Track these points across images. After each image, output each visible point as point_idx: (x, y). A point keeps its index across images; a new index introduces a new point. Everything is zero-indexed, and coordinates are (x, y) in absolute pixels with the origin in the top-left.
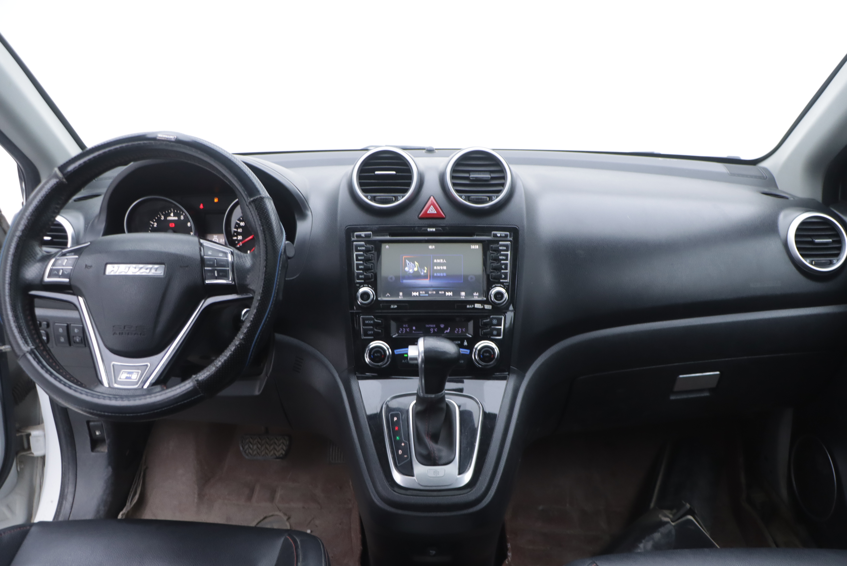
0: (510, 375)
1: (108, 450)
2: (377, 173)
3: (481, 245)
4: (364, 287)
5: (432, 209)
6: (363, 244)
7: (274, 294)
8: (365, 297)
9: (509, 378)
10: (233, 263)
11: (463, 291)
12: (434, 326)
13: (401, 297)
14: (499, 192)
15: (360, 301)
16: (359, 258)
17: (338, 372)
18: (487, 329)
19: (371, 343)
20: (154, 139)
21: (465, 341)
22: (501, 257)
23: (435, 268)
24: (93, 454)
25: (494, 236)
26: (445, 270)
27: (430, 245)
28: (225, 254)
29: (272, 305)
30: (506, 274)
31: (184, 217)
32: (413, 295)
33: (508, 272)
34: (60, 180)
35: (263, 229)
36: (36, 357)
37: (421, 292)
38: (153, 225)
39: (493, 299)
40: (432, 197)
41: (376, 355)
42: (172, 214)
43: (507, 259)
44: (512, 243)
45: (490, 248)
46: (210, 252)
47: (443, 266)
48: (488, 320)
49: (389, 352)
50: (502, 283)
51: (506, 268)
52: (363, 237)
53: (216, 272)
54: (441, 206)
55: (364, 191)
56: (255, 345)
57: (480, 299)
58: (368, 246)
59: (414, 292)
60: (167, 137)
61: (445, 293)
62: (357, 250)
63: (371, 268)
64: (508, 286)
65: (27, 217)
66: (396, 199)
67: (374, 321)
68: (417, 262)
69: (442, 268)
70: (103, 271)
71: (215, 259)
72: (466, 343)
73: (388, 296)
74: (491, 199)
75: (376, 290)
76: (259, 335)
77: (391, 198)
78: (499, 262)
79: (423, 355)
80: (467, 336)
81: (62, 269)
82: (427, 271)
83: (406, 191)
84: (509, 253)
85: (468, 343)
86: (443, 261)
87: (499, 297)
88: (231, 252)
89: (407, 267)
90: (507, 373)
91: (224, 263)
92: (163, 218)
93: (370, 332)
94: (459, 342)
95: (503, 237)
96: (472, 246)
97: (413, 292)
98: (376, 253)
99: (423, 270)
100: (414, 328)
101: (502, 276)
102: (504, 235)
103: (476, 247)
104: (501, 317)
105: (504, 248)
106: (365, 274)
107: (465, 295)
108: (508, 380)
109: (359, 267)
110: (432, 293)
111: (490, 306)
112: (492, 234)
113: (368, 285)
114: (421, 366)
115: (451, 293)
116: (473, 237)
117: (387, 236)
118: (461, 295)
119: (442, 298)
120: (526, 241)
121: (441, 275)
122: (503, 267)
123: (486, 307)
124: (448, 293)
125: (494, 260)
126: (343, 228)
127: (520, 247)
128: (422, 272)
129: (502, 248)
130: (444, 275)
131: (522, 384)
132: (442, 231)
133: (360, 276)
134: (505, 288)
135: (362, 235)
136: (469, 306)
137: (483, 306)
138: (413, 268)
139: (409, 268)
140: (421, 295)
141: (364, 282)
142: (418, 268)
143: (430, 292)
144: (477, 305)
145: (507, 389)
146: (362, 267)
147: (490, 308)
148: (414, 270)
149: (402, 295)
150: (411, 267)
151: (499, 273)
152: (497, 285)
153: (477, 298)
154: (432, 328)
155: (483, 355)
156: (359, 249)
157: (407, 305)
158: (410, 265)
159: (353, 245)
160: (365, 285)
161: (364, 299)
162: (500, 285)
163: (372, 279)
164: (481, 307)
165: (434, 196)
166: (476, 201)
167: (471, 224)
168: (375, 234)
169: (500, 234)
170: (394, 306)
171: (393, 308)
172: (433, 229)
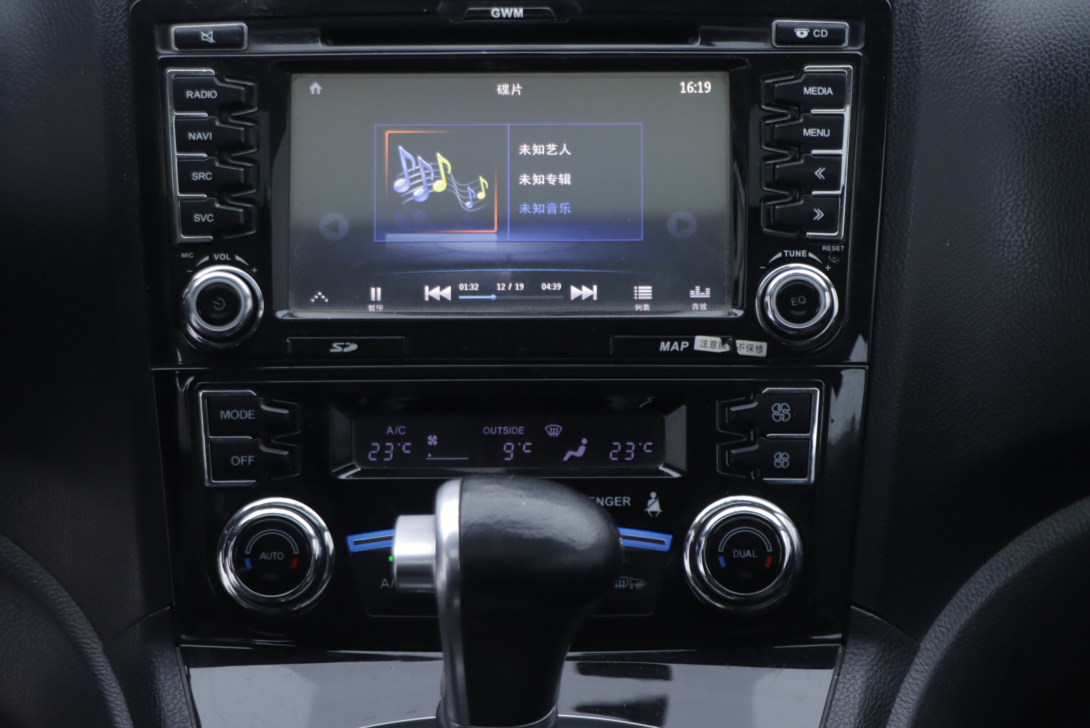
3: (722, 78)
4: (211, 262)
6: (207, 75)
8: (219, 305)
9: (847, 657)
11: (644, 282)
12: (520, 431)
15: (195, 324)
16: (191, 136)
17: (101, 636)
18: (749, 444)
19: (244, 508)
22: (809, 132)
25: (778, 42)
26: (566, 187)
27: (501, 83)
30: (830, 206)
32: (427, 299)
33: (842, 197)
37: (462, 287)
39: (772, 313)
41: (264, 556)
44: (861, 69)
45: (763, 89)
47: (557, 173)
48: (754, 405)
49: (322, 543)
50: (814, 245)
51: (832, 181)
52: (206, 45)
57: (717, 314)
58: (230, 83)
59: (430, 290)
61: (566, 291)
62: (182, 104)
63: (242, 180)
64: (842, 255)
67: (259, 413)
68: (445, 156)
69: (551, 179)
72: (654, 506)
73: (320, 302)
75: (263, 279)
78: (800, 154)
79: (455, 553)
80: (662, 473)
82: (489, 193)
84: (846, 112)
85: (661, 506)
86: (559, 149)
87: (799, 308)
89: (403, 177)
90: (839, 636)
93: (241, 460)
94: (627, 501)
95: (820, 41)
96: (683, 84)
97: (427, 288)
98: (264, 117)
100: (432, 440)
101: (816, 214)
102: (824, 34)
103: (704, 89)
104: (811, 395)
105: (824, 90)
106: (218, 205)
107: (652, 296)
108: (841, 667)
109: (191, 176)
110: (511, 288)
111: (759, 346)
112: (774, 28)
113: (229, 257)
114: (449, 603)
115: (591, 288)
116: (691, 43)
117: (315, 42)
118: (636, 298)
119: (553, 309)
120: (922, 59)
121: (549, 209)
122: (819, 173)
123: (743, 348)
124: (580, 289)
125: (780, 143)
126: (119, 4)
127: (895, 85)
128: (468, 200)
129: (816, 91)
130: (561, 212)
131: (903, 686)
132: (552, 18)
133: (197, 216)
134: (828, 268)
135: (205, 37)
136: (668, 343)
137: (730, 345)
138: (429, 181)
139: (412, 180)
140: (461, 297)
141: (213, 241)
142: (448, 181)
143: (501, 287)
144: (704, 343)
145: (834, 702)
146: (203, 177)
147: (761, 352)
148: (430, 191)
149: (379, 298)
150: (419, 177)
151: (799, 200)
152: (792, 254)
153: (705, 308)
154: (510, 438)
155: (727, 554)
156: (192, 97)
157: (402, 340)
158: (414, 170)
159: (163, 78)
160: (218, 255)
161: (215, 316)
162: (803, 253)
163: (251, 229)
164: (722, 348)
168: (260, 33)
169: (809, 30)
170: (343, 347)
171: (342, 352)
172: (516, 10)
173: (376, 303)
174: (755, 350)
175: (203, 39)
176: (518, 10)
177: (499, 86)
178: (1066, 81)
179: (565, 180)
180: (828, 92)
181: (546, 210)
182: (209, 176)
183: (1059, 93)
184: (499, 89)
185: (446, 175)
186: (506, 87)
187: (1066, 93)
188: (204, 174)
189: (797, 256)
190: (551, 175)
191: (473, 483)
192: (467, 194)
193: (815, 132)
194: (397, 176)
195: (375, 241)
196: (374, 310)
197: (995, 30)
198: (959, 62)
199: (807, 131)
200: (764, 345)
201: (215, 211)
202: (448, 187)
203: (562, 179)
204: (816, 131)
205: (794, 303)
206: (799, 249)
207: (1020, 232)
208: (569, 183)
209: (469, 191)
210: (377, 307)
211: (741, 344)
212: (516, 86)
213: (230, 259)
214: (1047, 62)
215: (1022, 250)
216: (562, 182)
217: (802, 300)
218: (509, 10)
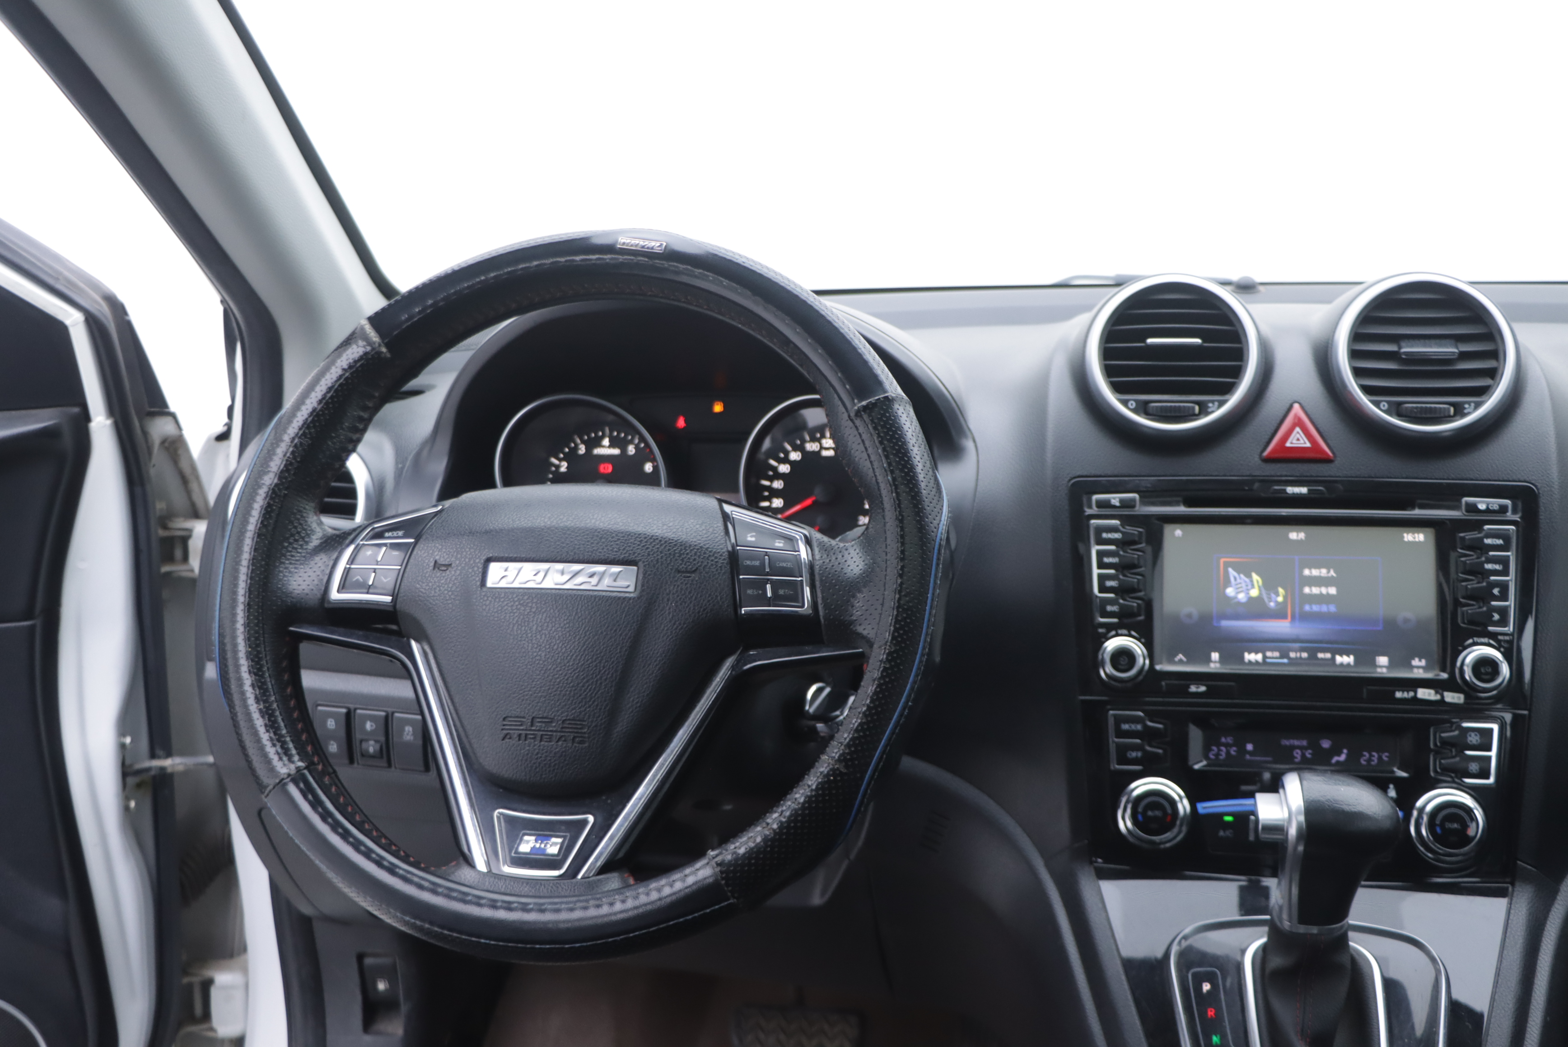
0: (1517, 884)
1: (406, 1031)
2: (1150, 341)
3: (1430, 532)
4: (1117, 635)
5: (1298, 436)
6: (1115, 524)
7: (924, 648)
8: (1124, 661)
9: (1515, 894)
10: (811, 567)
11: (1383, 655)
12: (1304, 743)
13: (1215, 663)
14: (1483, 392)
15: (1107, 670)
16: (1106, 560)
17: (1043, 855)
18: (1452, 757)
19: (1133, 785)
20: (610, 249)
21: (1391, 786)
22: (1488, 566)
23: (1307, 590)
24: (368, 1038)
25: (1467, 511)
26: (1333, 596)
27: (1292, 531)
28: (790, 539)
29: (917, 675)
30: (1503, 612)
31: (637, 447)
32: (1247, 660)
33: (1510, 606)
34: (373, 349)
35: (894, 479)
36: (308, 791)
37: (1269, 654)
38: (558, 467)
39: (1468, 675)
40: (1296, 406)
41: (1150, 813)
42: (606, 442)
43: (1505, 572)
44: (1520, 528)
45: (1458, 540)
46: (752, 536)
47: (1327, 587)
48: (1455, 733)
49: (1184, 806)
50: (1493, 636)
51: (1504, 596)
52: (1114, 507)
53: (768, 586)
54: (1321, 429)
55: (1117, 388)
56: (872, 777)
57: (1429, 675)
58: (1129, 529)
59: (1248, 655)
60: (642, 243)
61: (1333, 659)
62: (1101, 541)
63: (1136, 587)
64: (1509, 642)
65: (293, 439)
66: (1204, 410)
67: (1145, 726)
68: (1258, 574)
69: (1324, 590)
70: (478, 578)
71: (766, 554)
72: (1393, 794)
73: (1181, 661)
74: (1460, 411)
75: (1149, 645)
76: (883, 752)
77: (1189, 407)
78: (1483, 579)
79: (1302, 818)
80: (1396, 773)
81: (375, 570)
82: (1285, 597)
83: (1228, 389)
84: (1511, 554)
85: (1398, 793)
86: (1328, 572)
87: (1487, 673)
88: (805, 536)
89: (1231, 586)
90: (1509, 879)
91: (789, 565)
92: (582, 450)
93: (1134, 754)
95: (1494, 512)
96: (1405, 535)
97: (1246, 654)
98: (1149, 549)
99: (1273, 596)
100: (1250, 747)
101: (1494, 616)
102: (1496, 507)
103: (1419, 538)
104: (1491, 730)
105: (1497, 541)
106: (1121, 601)
107: (1388, 663)
108: (1511, 900)
109: (1105, 584)
110: (1299, 656)
111: (1459, 696)
112: (1463, 503)
113: (1128, 632)
114: (1295, 849)
115: (1350, 657)
116: (1411, 511)
117: (1180, 506)
118: (1377, 664)
119: (1326, 669)
120: (1557, 524)
121: (1322, 609)
122: (1496, 591)
123: (1449, 698)
124: (1343, 657)
125: (1470, 572)
126: (1062, 482)
127: (1541, 539)
128: (1272, 601)
129: (1492, 541)
130: (1331, 610)
131: (1550, 913)
132: (1325, 494)
133: (1109, 607)
134: (1502, 650)
136: (1401, 693)
137: (1440, 695)
138: (1248, 590)
139: (1237, 589)
140: (1268, 660)
141: (1118, 622)
142: (1259, 590)
143: (1293, 655)
144: (1424, 693)
145: (1510, 921)
146: (1112, 584)
147: (1460, 699)
148: (1249, 596)
149: (1217, 659)
150: (1241, 587)
151: (1483, 607)
152: (1479, 640)
153: (1422, 672)
154: (1298, 747)
155: (1442, 825)
156: (1106, 537)
157: (1234, 685)
158: (1238, 582)
159: (1088, 526)
160: (1121, 630)
161: (1121, 667)
162: (1487, 640)
163: (1140, 615)
164: (1435, 698)
165: (1301, 402)
166: (1419, 415)
167: (1404, 476)
168: (1146, 500)
169: (1486, 505)
171: (1196, 691)
172: (1302, 489)
174: (1456, 699)
175: (1113, 503)
176: (1304, 489)
177: (1291, 534)
179: (1333, 591)
180: (1500, 542)
182: (1116, 584)
184: (1290, 536)
185: (1258, 586)
186: (1295, 534)
188: (1113, 582)
189: (1483, 641)
190: (1324, 588)
191: (1308, 775)
192: (1271, 598)
193: (1492, 566)
194: (1228, 586)
195: (1214, 625)
196: (1213, 666)
201: (1119, 604)
202: (1260, 593)
203: (1330, 591)
205: (1483, 671)
206: (1484, 637)
208: (1335, 593)
211: (1448, 695)
212: (1301, 534)
217: (1488, 669)
218: (1298, 489)
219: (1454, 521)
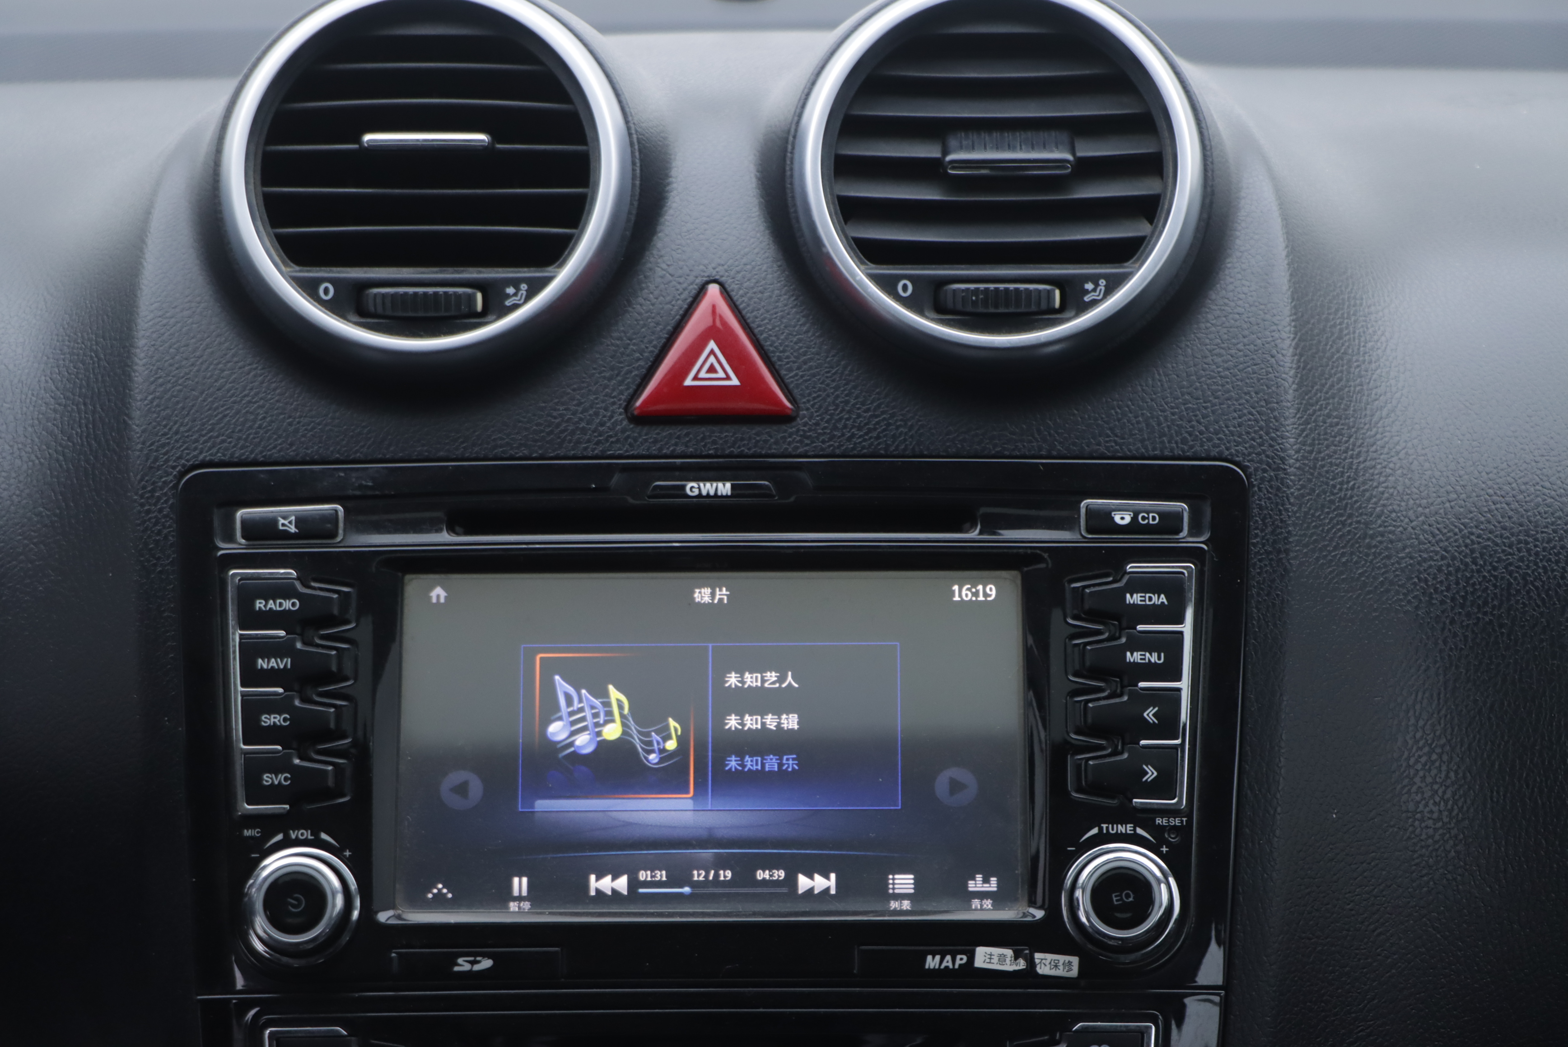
2: (371, 138)
3: (1012, 579)
4: (286, 843)
5: (712, 359)
6: (287, 579)
8: (296, 905)
11: (903, 869)
13: (520, 902)
14: (1128, 251)
15: (261, 932)
16: (261, 663)
22: (1135, 657)
23: (732, 722)
25: (1089, 530)
26: (791, 733)
27: (700, 587)
30: (1166, 761)
32: (593, 893)
33: (1183, 749)
37: (643, 875)
39: (1086, 914)
40: (713, 290)
44: (1206, 569)
45: (1068, 595)
47: (778, 713)
50: (1144, 817)
51: (1168, 726)
52: (286, 535)
54: (767, 345)
55: (293, 251)
57: (1007, 915)
58: (318, 589)
59: (597, 879)
61: (790, 880)
62: (249, 619)
63: (332, 725)
64: (1184, 831)
66: (494, 304)
68: (621, 687)
69: (771, 722)
73: (440, 900)
74: (1074, 299)
75: (360, 866)
77: (460, 297)
78: (1123, 687)
82: (682, 741)
83: (552, 251)
84: (1186, 628)
86: (781, 679)
87: (1124, 907)
89: (560, 719)
95: (1148, 529)
96: (956, 588)
97: (593, 877)
98: (366, 636)
99: (655, 737)
101: (1147, 773)
102: (1153, 520)
103: (986, 595)
104: (1142, 1034)
105: (1155, 598)
106: (297, 761)
107: (914, 889)
109: (260, 720)
110: (713, 878)
111: (1067, 962)
112: (1083, 511)
113: (311, 835)
115: (827, 878)
116: (967, 532)
117: (439, 531)
118: (891, 891)
119: (774, 907)
120: (1292, 555)
121: (767, 764)
122: (1150, 714)
123: (1045, 965)
124: (812, 878)
125: (1094, 672)
126: (163, 479)
127: (1254, 591)
128: (653, 751)
129: (1143, 599)
130: (784, 768)
132: (771, 496)
133: (267, 777)
134: (1164, 849)
135: (283, 525)
136: (938, 958)
137: (1026, 960)
138: (597, 725)
139: (573, 723)
140: (641, 890)
141: (289, 811)
142: (624, 725)
143: (699, 875)
144: (989, 956)
146: (276, 720)
147: (1070, 970)
148: (599, 739)
149: (525, 892)
150: (583, 719)
151: (1122, 753)
152: (1113, 829)
153: (990, 906)
156: (264, 609)
157: (556, 952)
158: (575, 708)
159: (223, 583)
160: (296, 832)
161: (290, 920)
162: (1128, 829)
163: (343, 796)
164: (1014, 966)
165: (723, 279)
166: (981, 310)
167: (952, 450)
168: (361, 518)
169: (1132, 513)
170: (473, 963)
171: (470, 971)
172: (720, 485)
173: (520, 899)
174: (1061, 967)
175: (281, 528)
176: (724, 485)
177: (697, 591)
178: (1495, 586)
179: (791, 722)
180: (1161, 600)
181: (763, 765)
182: (285, 720)
183: (1486, 603)
184: (696, 595)
185: (622, 716)
186: (707, 591)
187: (1496, 603)
188: (277, 716)
189: (1119, 832)
190: (770, 716)
192: (650, 743)
193: (1143, 657)
194: (553, 718)
195: (520, 810)
196: (517, 909)
197: (1394, 515)
198: (1344, 560)
199: (1132, 655)
200: (1075, 960)
201: (293, 769)
202: (624, 733)
203: (786, 722)
204: (1144, 655)
205: (1117, 901)
206: (1123, 822)
207: (1437, 799)
208: (796, 727)
209: (653, 738)
210: (522, 905)
211: (1042, 959)
212: (721, 590)
213: (313, 837)
214: (1468, 560)
215: (1440, 824)
216: (785, 726)
217: (1128, 896)
218: (712, 485)
219: (1058, 553)
